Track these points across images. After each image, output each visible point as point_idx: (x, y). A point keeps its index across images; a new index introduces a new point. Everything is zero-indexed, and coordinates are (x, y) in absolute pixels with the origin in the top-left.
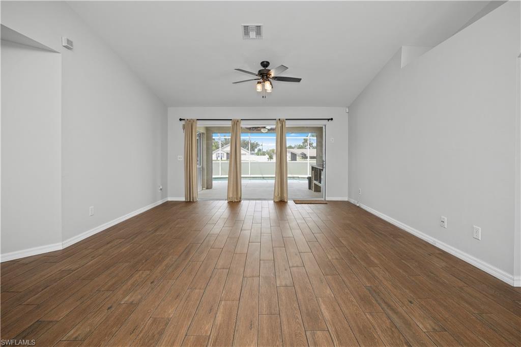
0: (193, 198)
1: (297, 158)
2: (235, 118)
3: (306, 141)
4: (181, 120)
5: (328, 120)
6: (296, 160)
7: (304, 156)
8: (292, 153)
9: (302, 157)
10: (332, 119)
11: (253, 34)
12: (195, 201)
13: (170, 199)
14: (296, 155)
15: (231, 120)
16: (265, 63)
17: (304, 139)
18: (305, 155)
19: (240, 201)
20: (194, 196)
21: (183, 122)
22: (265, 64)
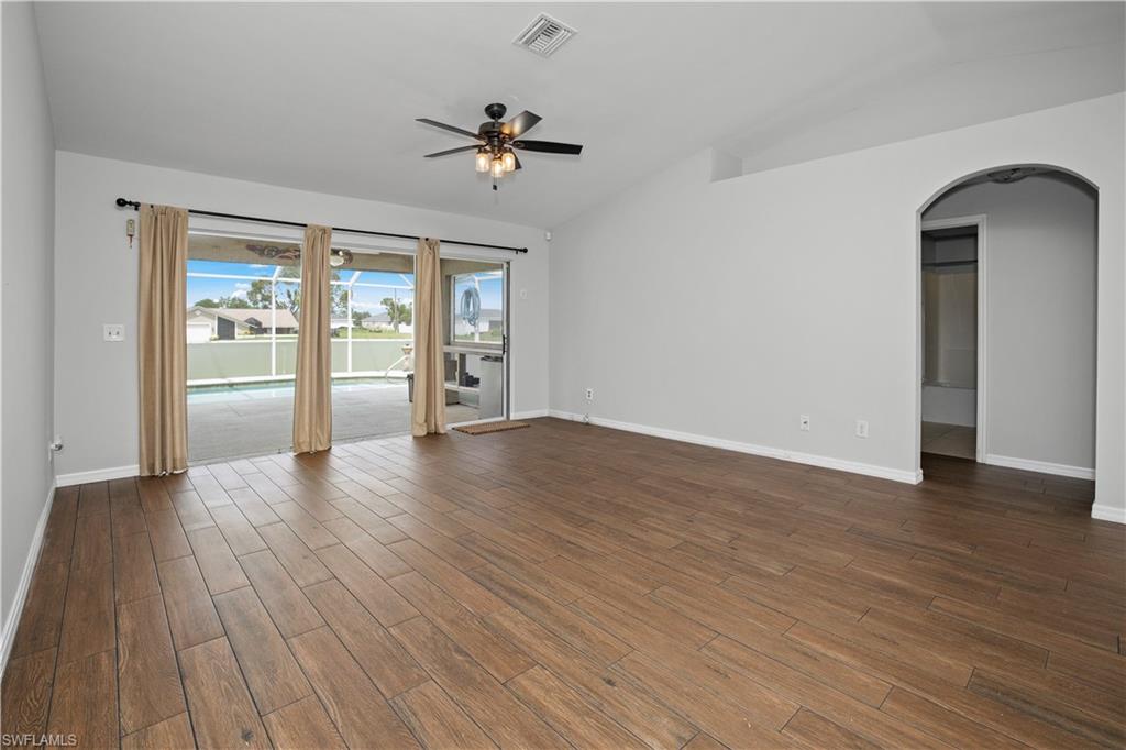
0: (174, 460)
1: (236, 330)
2: (315, 223)
3: (257, 287)
4: (121, 203)
5: (517, 251)
6: (233, 338)
7: (257, 328)
8: (219, 318)
9: (251, 328)
10: (525, 251)
13: (61, 481)
14: (233, 324)
15: (305, 226)
16: (496, 108)
17: (254, 284)
18: (259, 324)
19: (330, 448)
20: (177, 456)
21: (129, 213)
22: (496, 111)
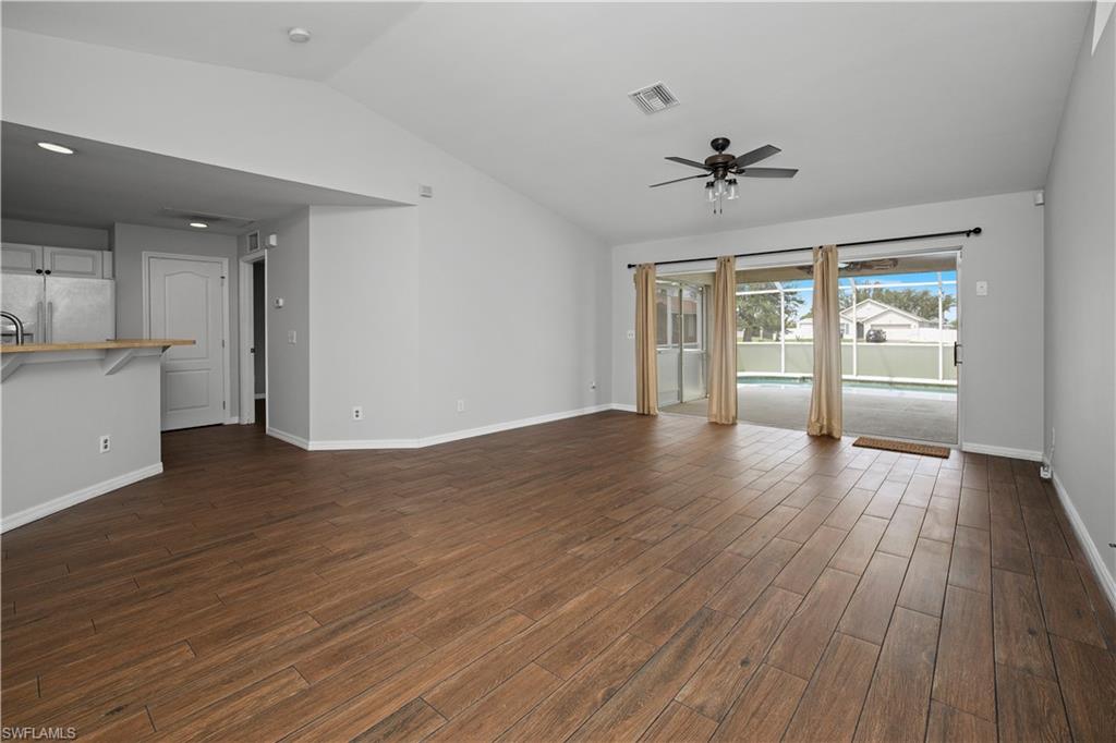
0: (648, 407)
2: (724, 255)
4: (630, 266)
5: (968, 233)
10: (977, 231)
11: (657, 103)
12: (652, 413)
13: (615, 406)
16: (720, 141)
19: (734, 424)
20: (651, 405)
22: (720, 144)
